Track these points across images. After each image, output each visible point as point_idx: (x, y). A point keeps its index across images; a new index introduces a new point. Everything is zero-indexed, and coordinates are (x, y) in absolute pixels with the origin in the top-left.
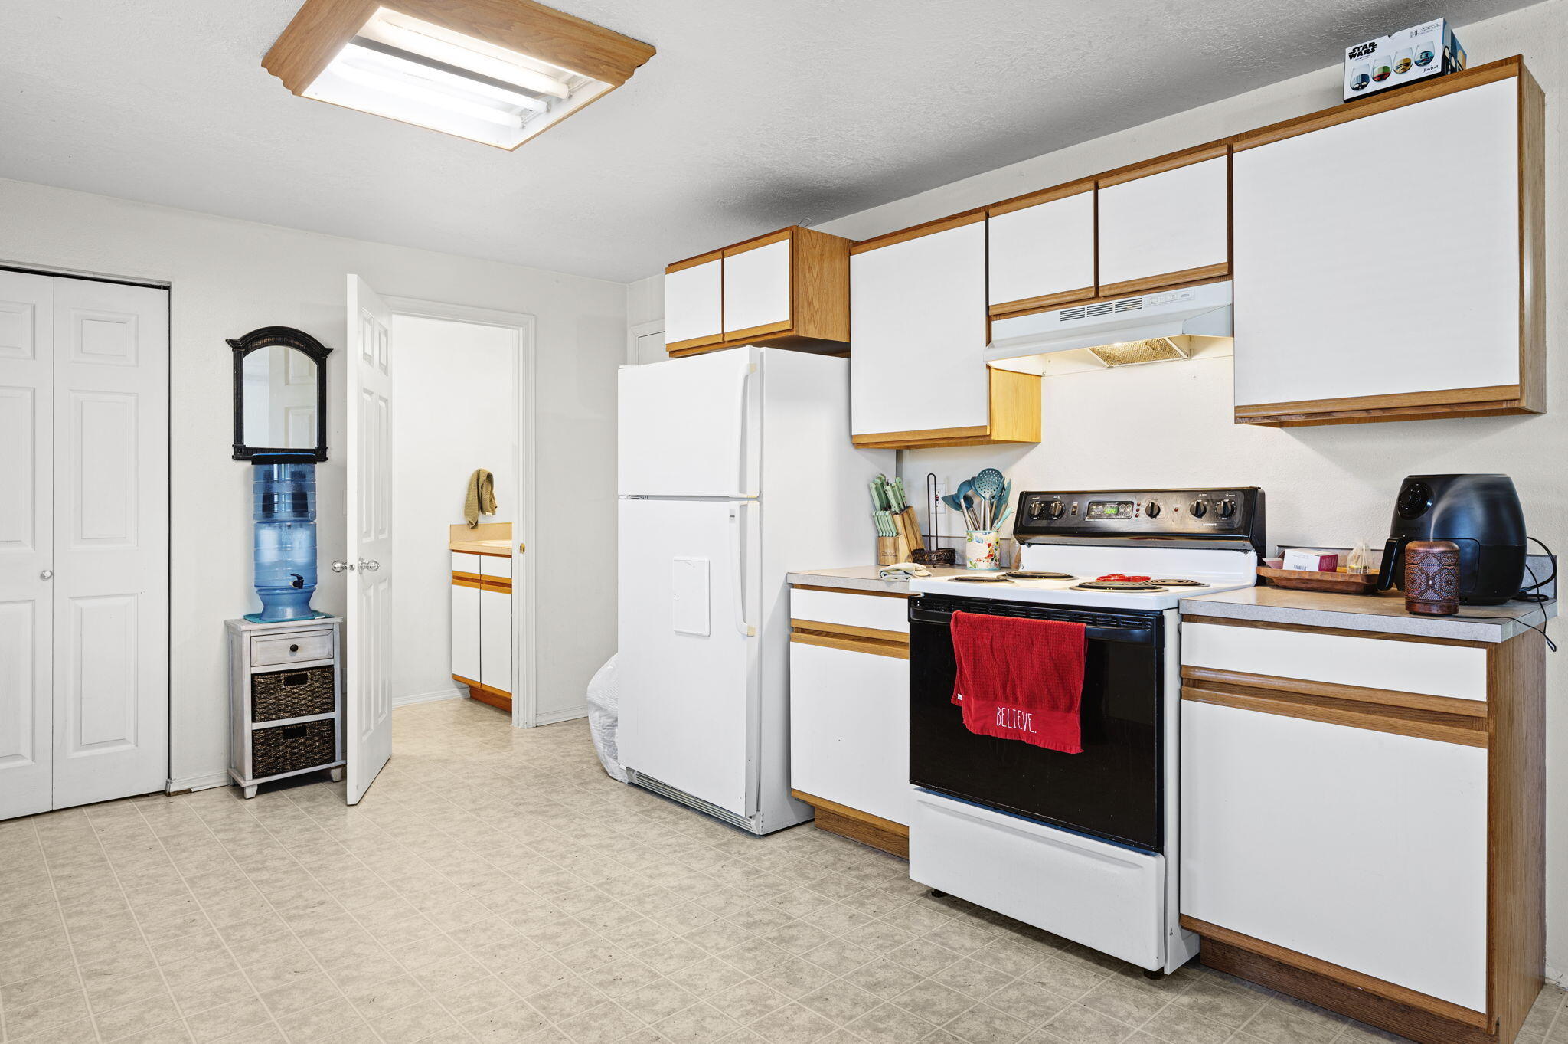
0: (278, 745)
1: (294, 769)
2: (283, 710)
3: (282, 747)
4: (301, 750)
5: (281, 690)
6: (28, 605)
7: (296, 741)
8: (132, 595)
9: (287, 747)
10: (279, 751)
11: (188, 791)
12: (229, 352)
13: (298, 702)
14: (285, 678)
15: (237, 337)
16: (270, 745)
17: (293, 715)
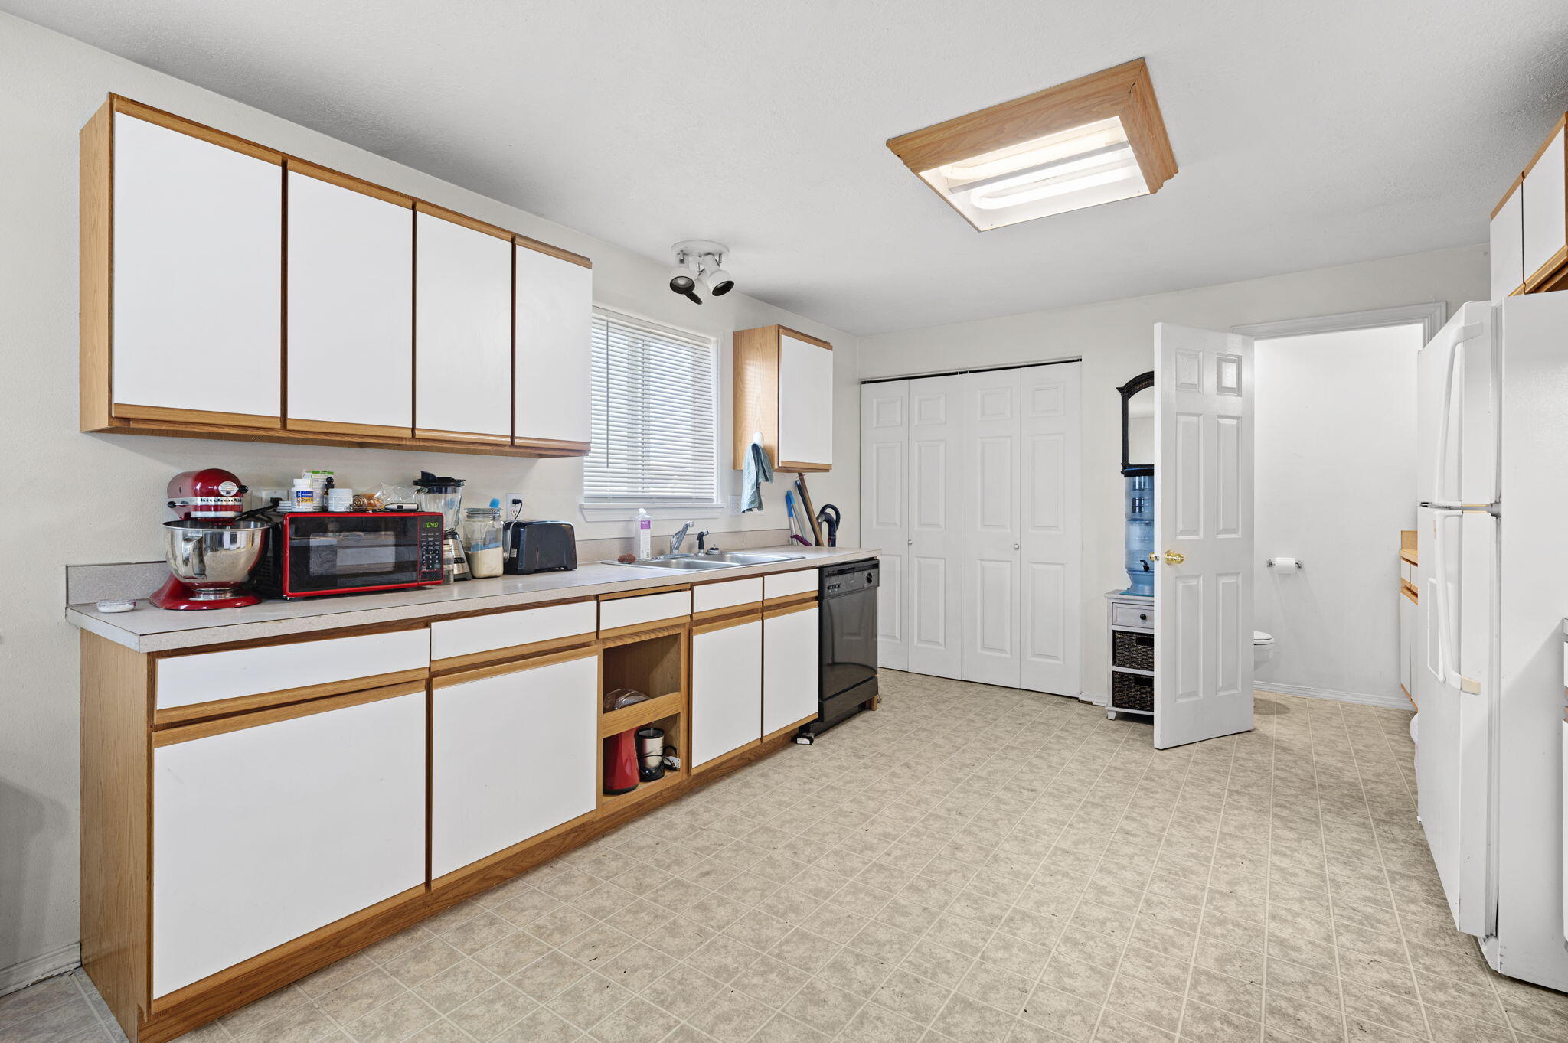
0: (1131, 688)
1: (1142, 709)
2: (1134, 662)
3: (1133, 690)
4: (1147, 696)
5: (1134, 647)
6: (1009, 564)
7: (1143, 688)
8: (1061, 564)
9: (1137, 691)
10: (1131, 692)
11: (1090, 703)
12: (1119, 395)
13: (1146, 659)
14: (1137, 639)
15: (1122, 385)
16: (1124, 685)
17: (1142, 668)
